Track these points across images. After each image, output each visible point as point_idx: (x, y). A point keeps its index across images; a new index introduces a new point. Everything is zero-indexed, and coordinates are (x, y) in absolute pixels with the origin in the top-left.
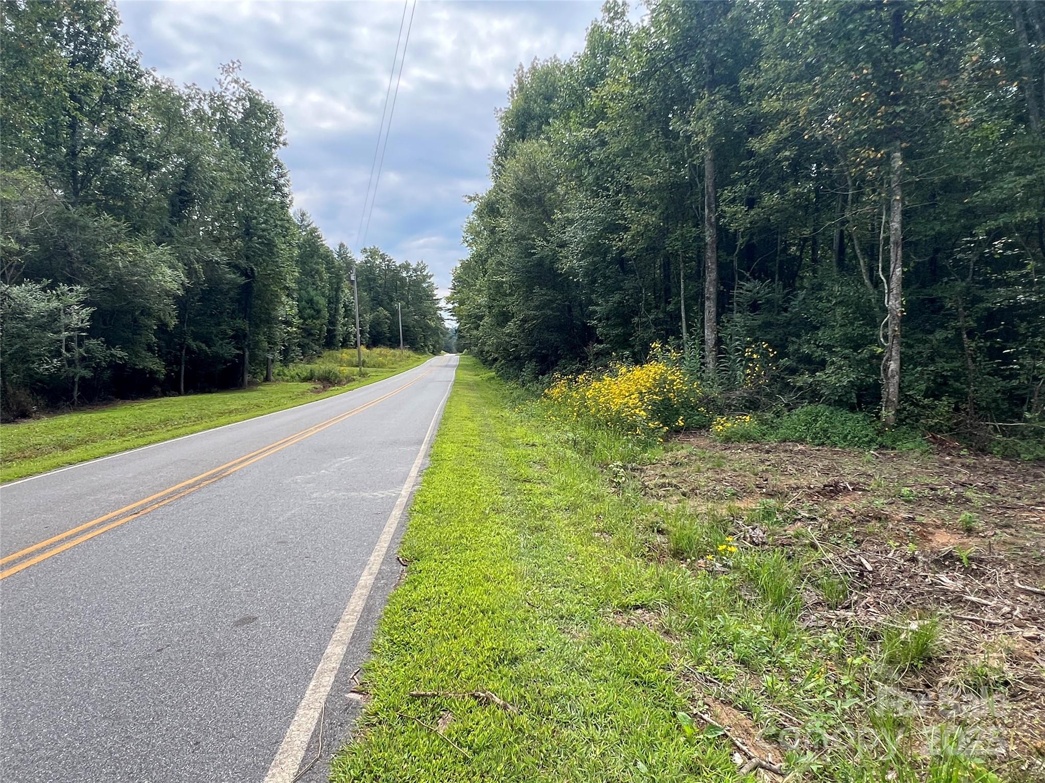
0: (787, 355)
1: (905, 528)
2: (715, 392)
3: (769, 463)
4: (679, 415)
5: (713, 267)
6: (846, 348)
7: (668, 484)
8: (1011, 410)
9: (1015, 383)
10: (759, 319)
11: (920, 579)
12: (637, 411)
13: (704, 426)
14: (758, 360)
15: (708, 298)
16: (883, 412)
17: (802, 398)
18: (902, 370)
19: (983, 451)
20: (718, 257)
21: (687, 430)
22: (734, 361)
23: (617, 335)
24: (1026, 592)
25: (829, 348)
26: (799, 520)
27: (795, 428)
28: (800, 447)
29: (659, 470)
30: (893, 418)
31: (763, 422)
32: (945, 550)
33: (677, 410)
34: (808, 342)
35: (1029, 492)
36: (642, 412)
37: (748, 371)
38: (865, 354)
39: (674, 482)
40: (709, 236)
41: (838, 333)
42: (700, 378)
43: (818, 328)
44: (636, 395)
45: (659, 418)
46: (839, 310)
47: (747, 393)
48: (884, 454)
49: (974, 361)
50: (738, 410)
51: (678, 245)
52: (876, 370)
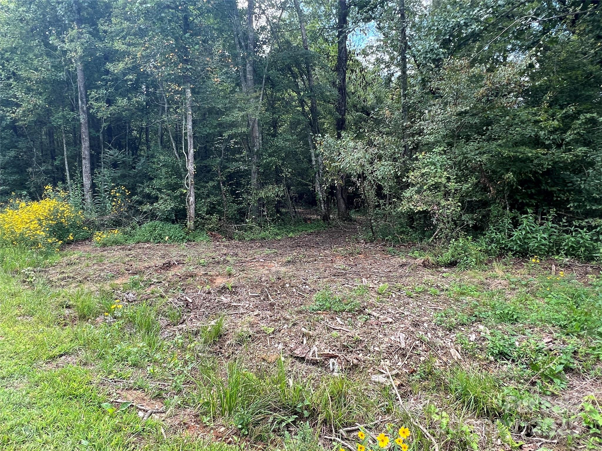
0: (136, 194)
1: (204, 279)
2: (94, 217)
3: (131, 256)
4: (70, 233)
5: (87, 138)
6: (168, 190)
7: (68, 277)
8: (240, 219)
9: (241, 206)
10: (119, 173)
11: (213, 301)
12: (38, 232)
13: (88, 238)
14: (119, 197)
15: (84, 158)
16: (188, 223)
17: (147, 218)
18: (196, 202)
19: (231, 238)
20: (90, 133)
21: (76, 242)
22: (105, 197)
23: (14, 180)
24: (253, 297)
25: (159, 190)
26: (153, 284)
27: (144, 235)
28: (148, 245)
29: (58, 270)
30: (193, 226)
31: (125, 233)
32: (222, 285)
33: (68, 230)
34: (148, 186)
35: (250, 254)
36: (42, 233)
37: (114, 204)
38: (178, 193)
39: (71, 275)
40: (83, 118)
41: (164, 182)
42: (83, 208)
43: (152, 179)
44: (36, 221)
45: (55, 235)
46: (164, 170)
47: (114, 216)
48: (190, 244)
49: (226, 197)
50: (109, 227)
51: (61, 122)
52: (183, 201)
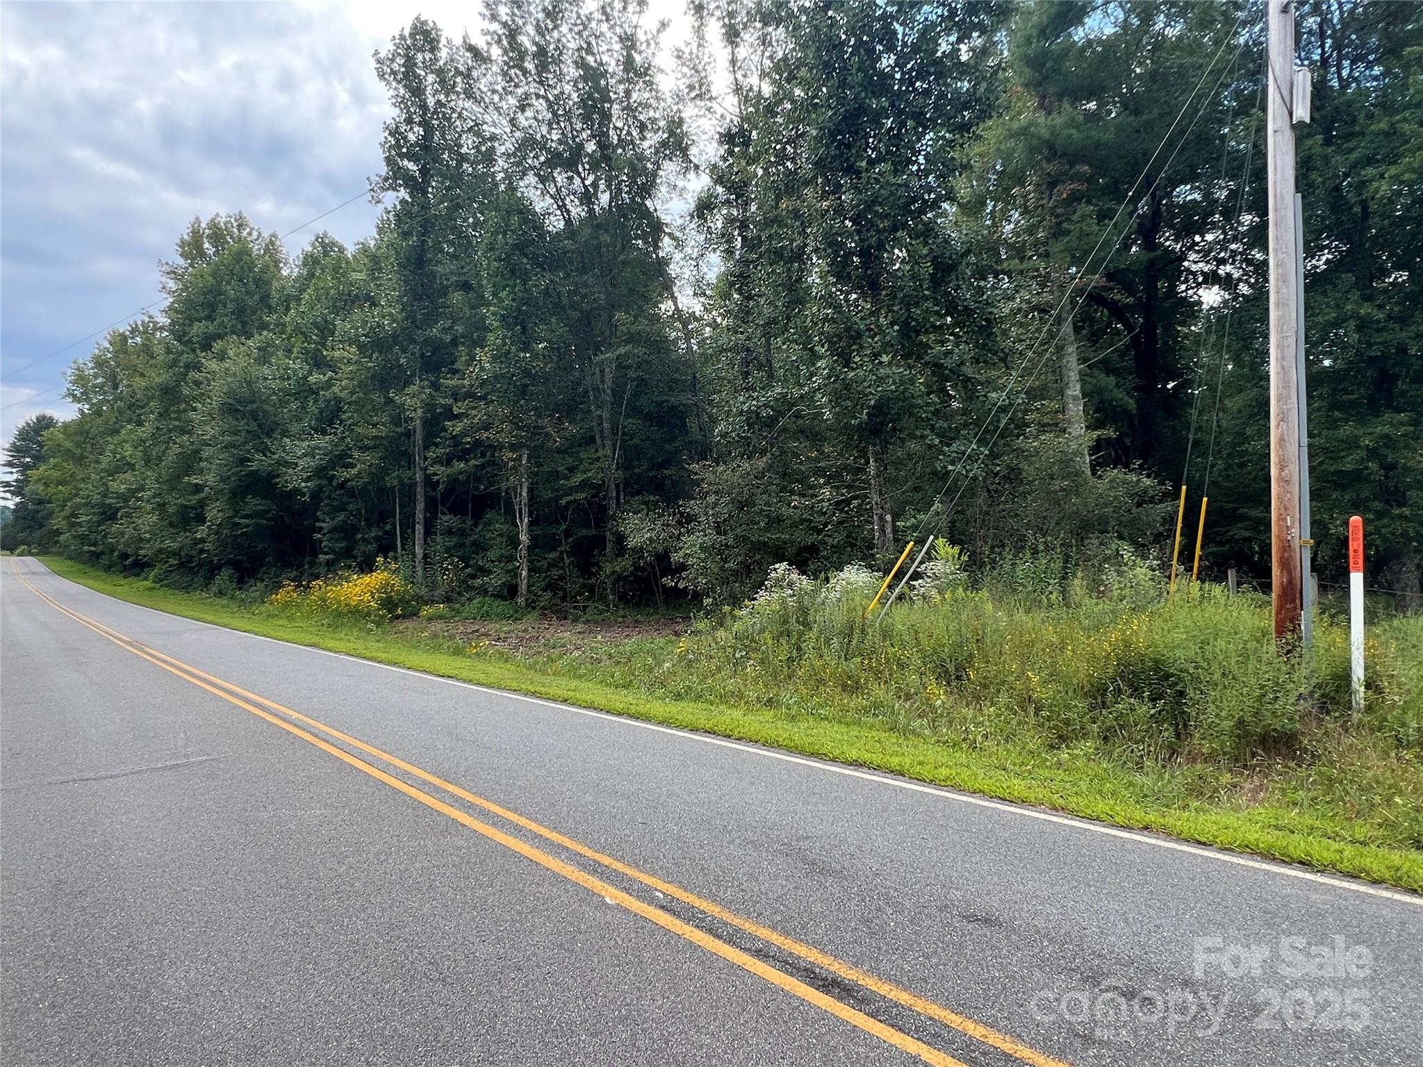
0: (470, 566)
2: (423, 592)
4: (399, 607)
5: (422, 499)
6: (502, 563)
10: (455, 540)
12: (371, 604)
13: (415, 613)
14: (451, 569)
15: (418, 523)
16: (519, 600)
17: (477, 593)
18: (529, 576)
19: (565, 618)
20: (425, 492)
21: (404, 616)
22: (436, 570)
23: (341, 548)
25: (493, 562)
27: (471, 612)
30: (523, 603)
31: (452, 609)
33: (397, 604)
34: (482, 558)
36: (374, 605)
37: (445, 577)
38: (511, 566)
40: (419, 476)
41: (498, 554)
42: (412, 582)
43: (487, 550)
44: (369, 594)
45: (385, 609)
47: (444, 591)
48: (517, 622)
50: (437, 602)
51: (395, 482)
52: (516, 576)
